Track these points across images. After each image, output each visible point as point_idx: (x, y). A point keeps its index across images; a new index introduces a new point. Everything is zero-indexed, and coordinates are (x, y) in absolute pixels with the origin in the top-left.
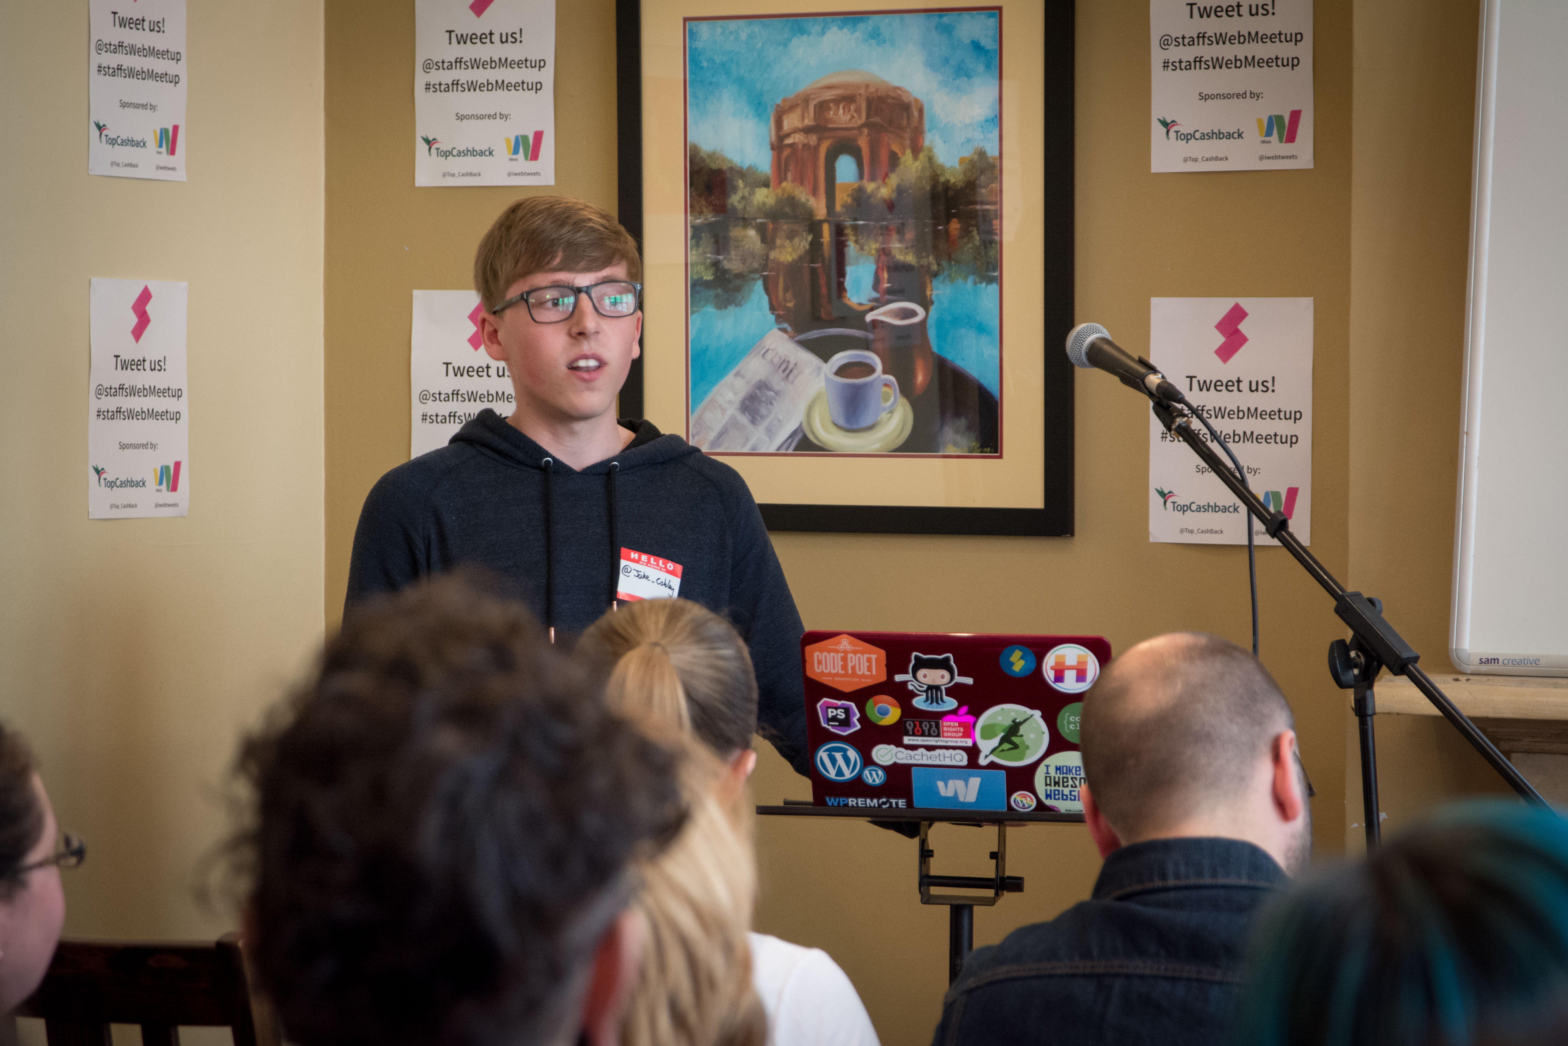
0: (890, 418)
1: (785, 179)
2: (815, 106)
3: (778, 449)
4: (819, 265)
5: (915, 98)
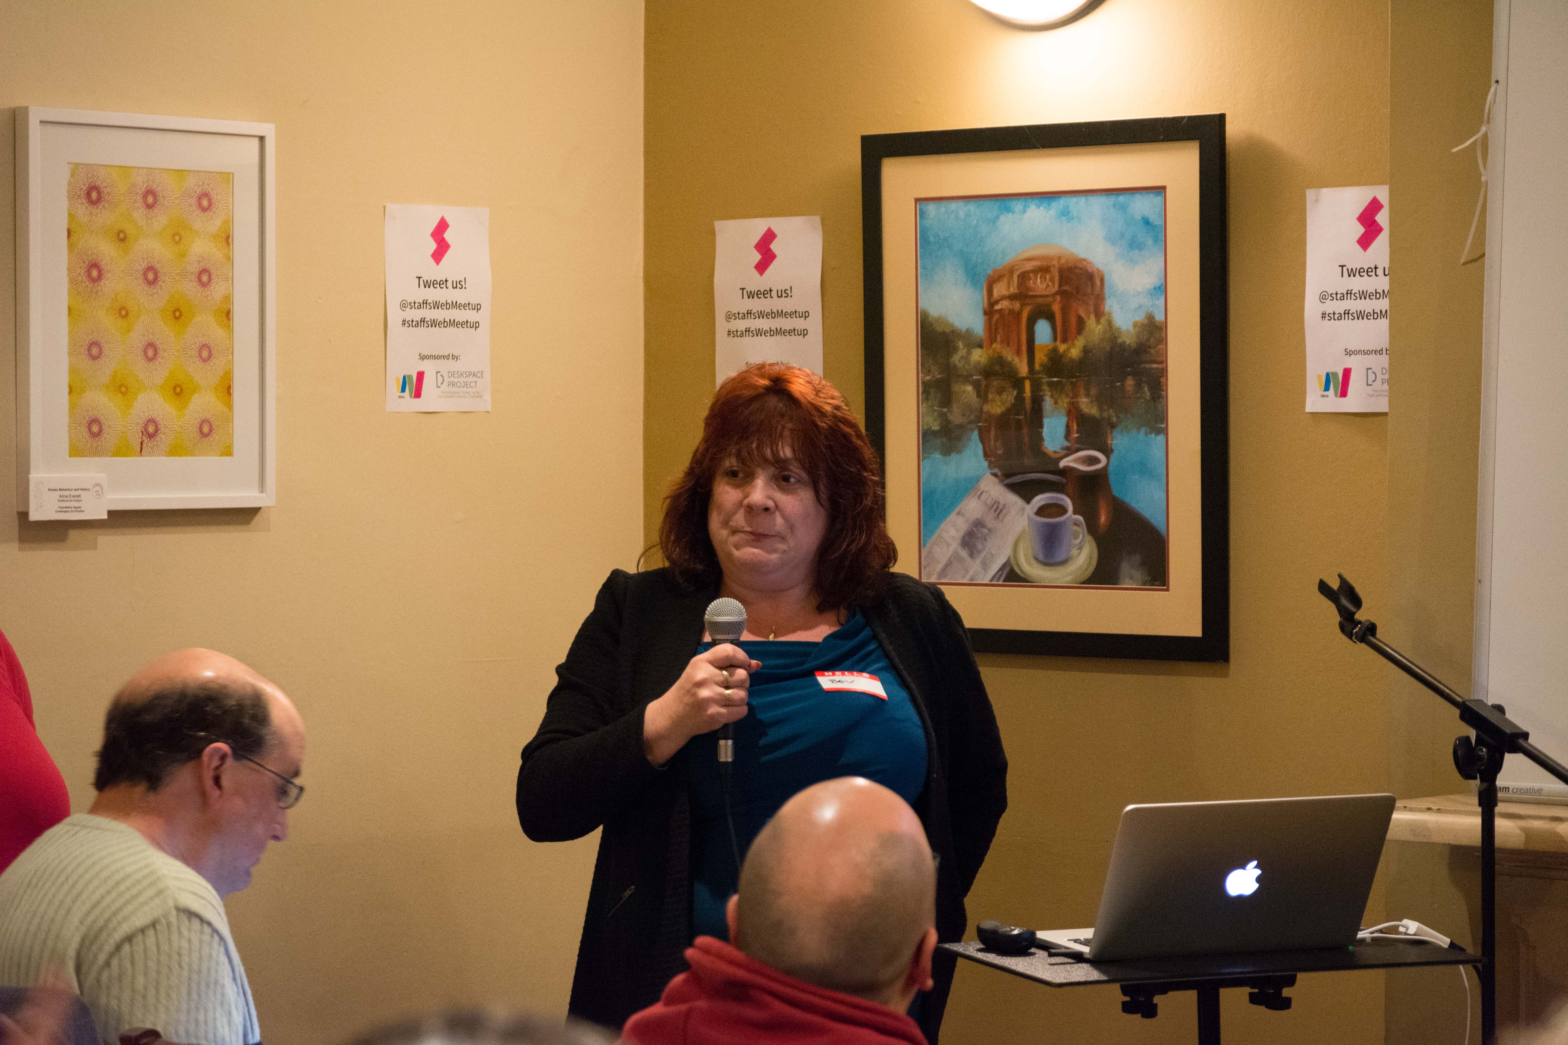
0: (1079, 554)
1: (995, 341)
2: (1018, 276)
3: (991, 580)
4: (1022, 417)
5: (1098, 269)
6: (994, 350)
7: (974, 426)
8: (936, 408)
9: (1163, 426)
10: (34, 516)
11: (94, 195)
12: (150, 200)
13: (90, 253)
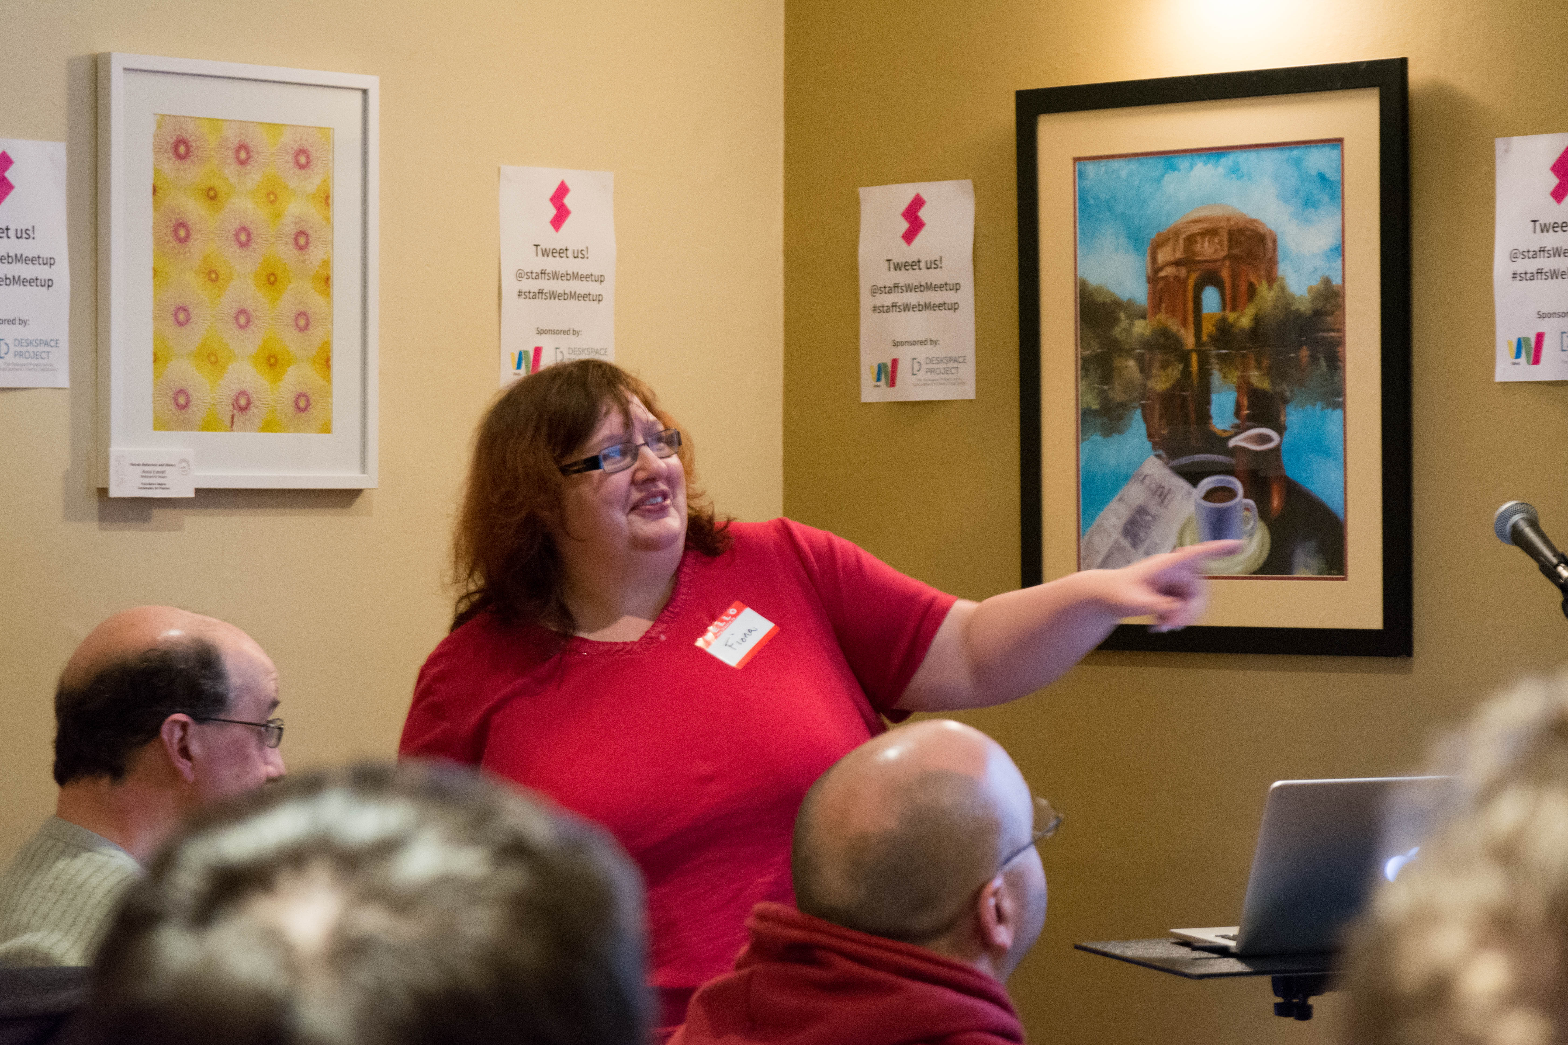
0: (1250, 541)
1: (1160, 311)
2: (1184, 239)
4: (1188, 394)
5: (1270, 230)
6: (1159, 320)
7: (1137, 405)
8: (1096, 385)
9: (1340, 399)
10: (114, 493)
11: (182, 149)
12: (243, 155)
13: (177, 211)
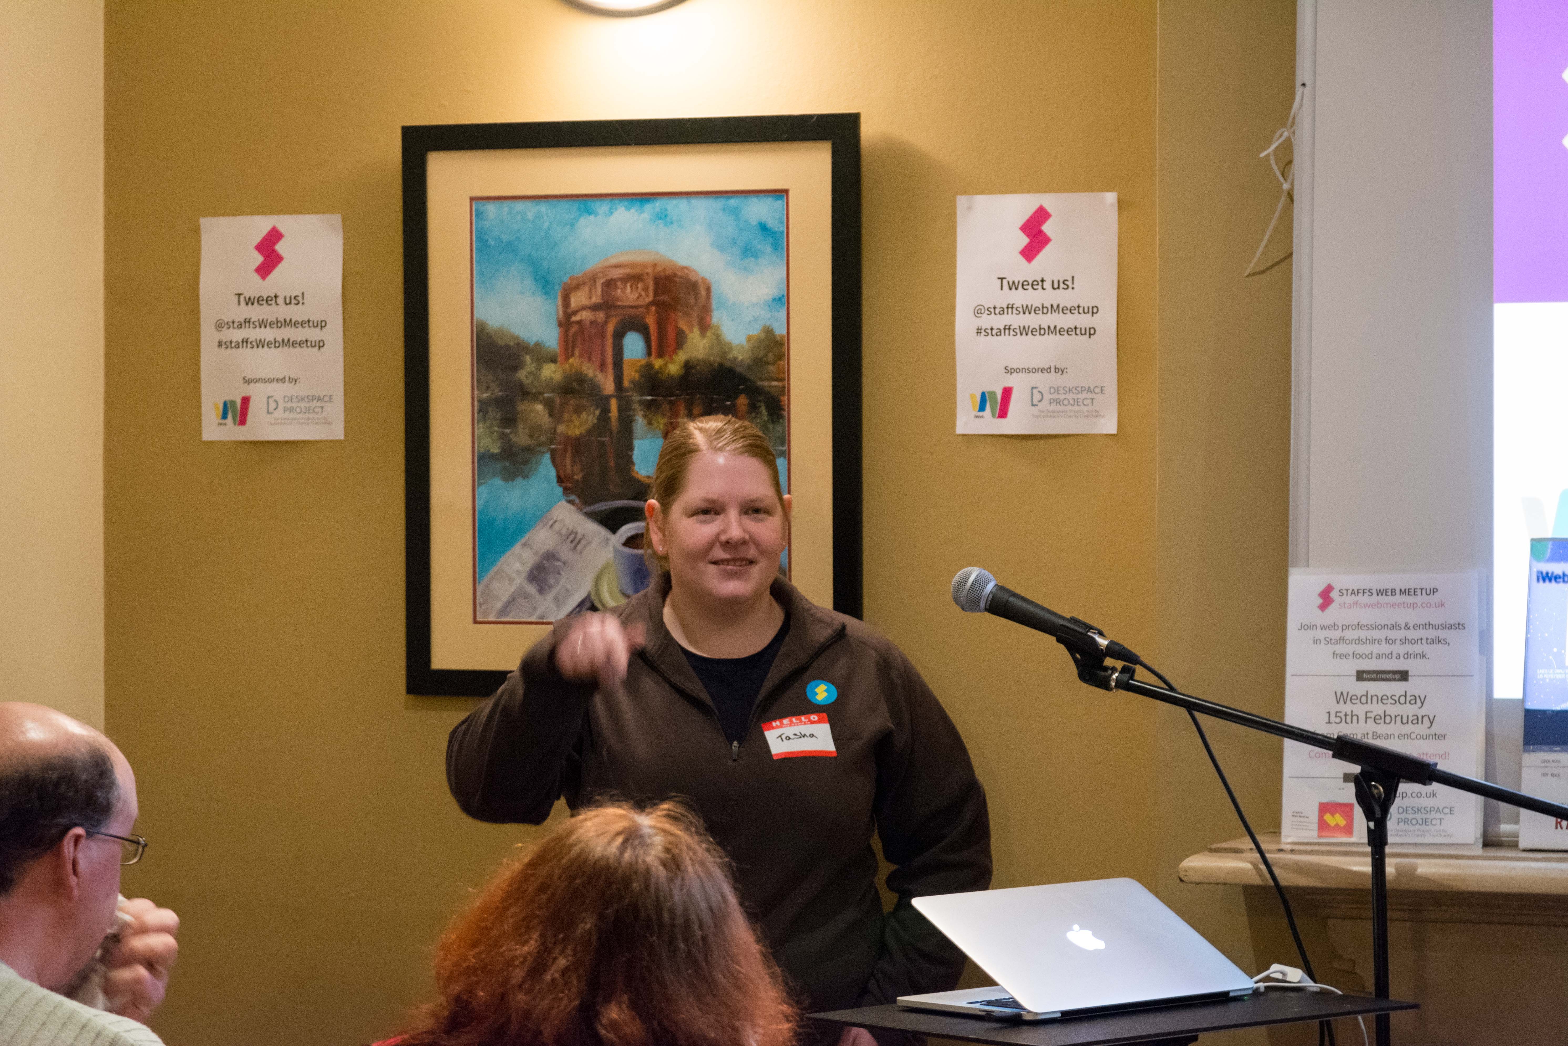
1: (573, 355)
2: (602, 284)
4: (607, 439)
5: (703, 278)
6: (571, 366)
7: (544, 449)
8: (496, 429)
